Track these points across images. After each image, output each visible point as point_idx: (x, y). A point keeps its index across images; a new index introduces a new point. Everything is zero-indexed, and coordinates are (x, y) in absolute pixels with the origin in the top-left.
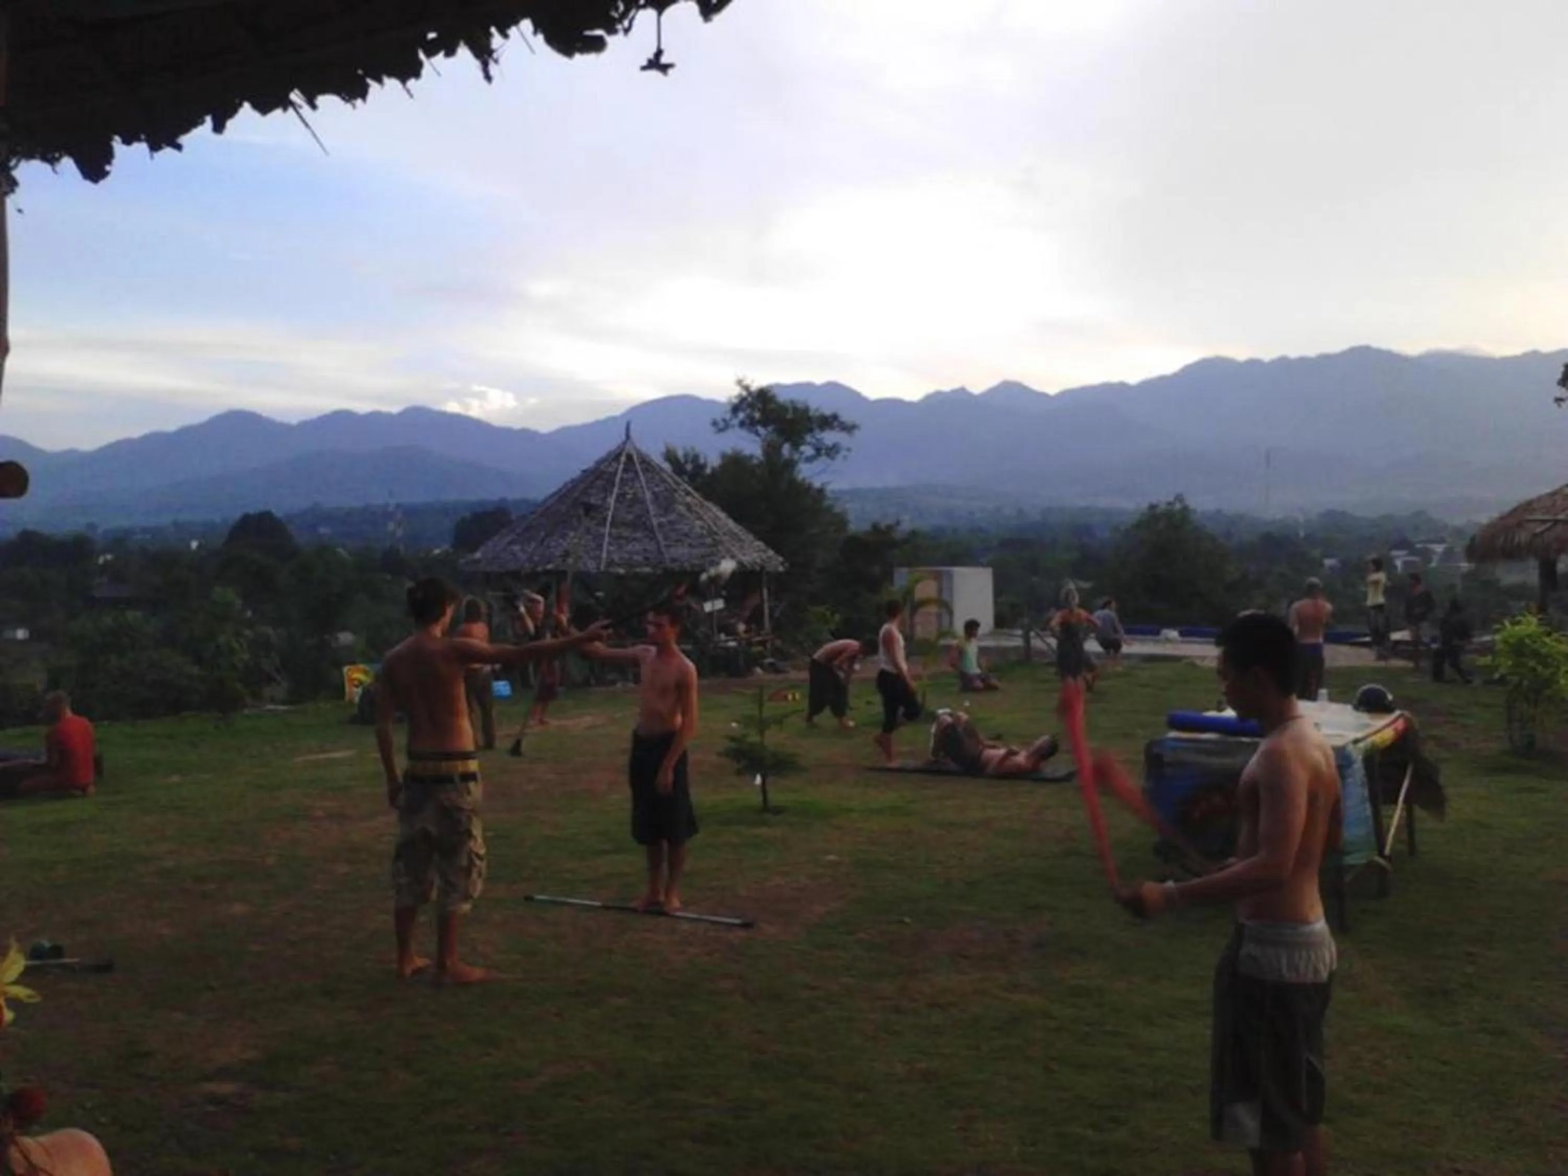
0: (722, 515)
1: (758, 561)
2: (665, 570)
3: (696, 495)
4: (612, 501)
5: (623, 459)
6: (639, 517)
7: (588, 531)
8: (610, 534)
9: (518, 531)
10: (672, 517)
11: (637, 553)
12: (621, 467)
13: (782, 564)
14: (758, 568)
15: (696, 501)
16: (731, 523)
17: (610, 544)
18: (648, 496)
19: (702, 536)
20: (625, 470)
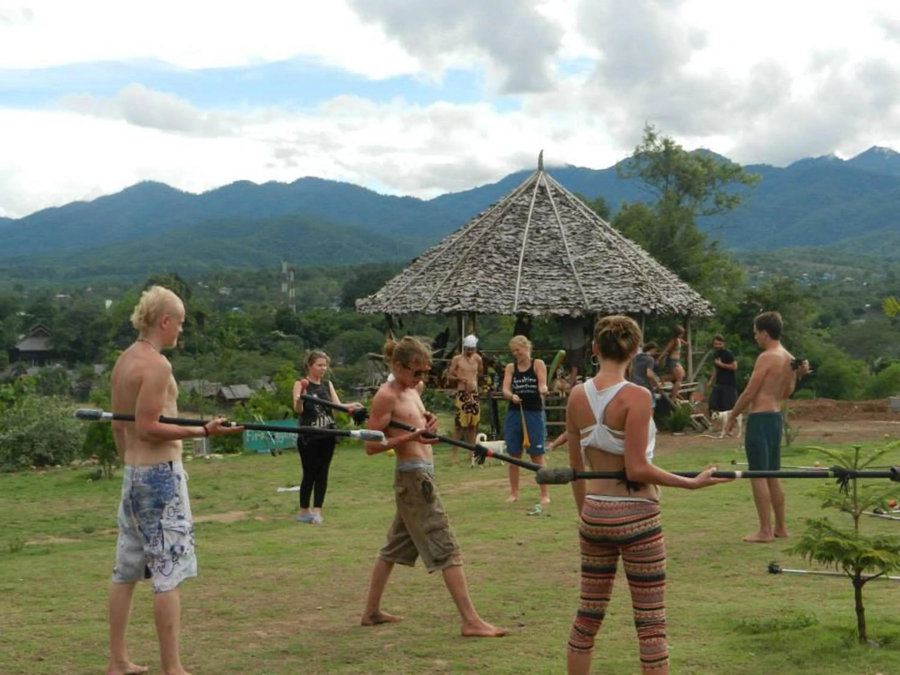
0: (644, 254)
1: (685, 303)
2: (585, 312)
3: (616, 232)
4: (524, 237)
5: (536, 191)
6: (555, 253)
7: (499, 268)
8: (523, 272)
9: (422, 270)
10: (590, 254)
11: (553, 292)
12: (534, 199)
13: (710, 308)
14: (685, 312)
15: (615, 238)
16: (653, 263)
17: (523, 283)
18: (564, 231)
19: (624, 274)
20: (538, 204)
